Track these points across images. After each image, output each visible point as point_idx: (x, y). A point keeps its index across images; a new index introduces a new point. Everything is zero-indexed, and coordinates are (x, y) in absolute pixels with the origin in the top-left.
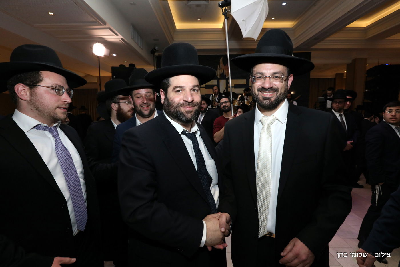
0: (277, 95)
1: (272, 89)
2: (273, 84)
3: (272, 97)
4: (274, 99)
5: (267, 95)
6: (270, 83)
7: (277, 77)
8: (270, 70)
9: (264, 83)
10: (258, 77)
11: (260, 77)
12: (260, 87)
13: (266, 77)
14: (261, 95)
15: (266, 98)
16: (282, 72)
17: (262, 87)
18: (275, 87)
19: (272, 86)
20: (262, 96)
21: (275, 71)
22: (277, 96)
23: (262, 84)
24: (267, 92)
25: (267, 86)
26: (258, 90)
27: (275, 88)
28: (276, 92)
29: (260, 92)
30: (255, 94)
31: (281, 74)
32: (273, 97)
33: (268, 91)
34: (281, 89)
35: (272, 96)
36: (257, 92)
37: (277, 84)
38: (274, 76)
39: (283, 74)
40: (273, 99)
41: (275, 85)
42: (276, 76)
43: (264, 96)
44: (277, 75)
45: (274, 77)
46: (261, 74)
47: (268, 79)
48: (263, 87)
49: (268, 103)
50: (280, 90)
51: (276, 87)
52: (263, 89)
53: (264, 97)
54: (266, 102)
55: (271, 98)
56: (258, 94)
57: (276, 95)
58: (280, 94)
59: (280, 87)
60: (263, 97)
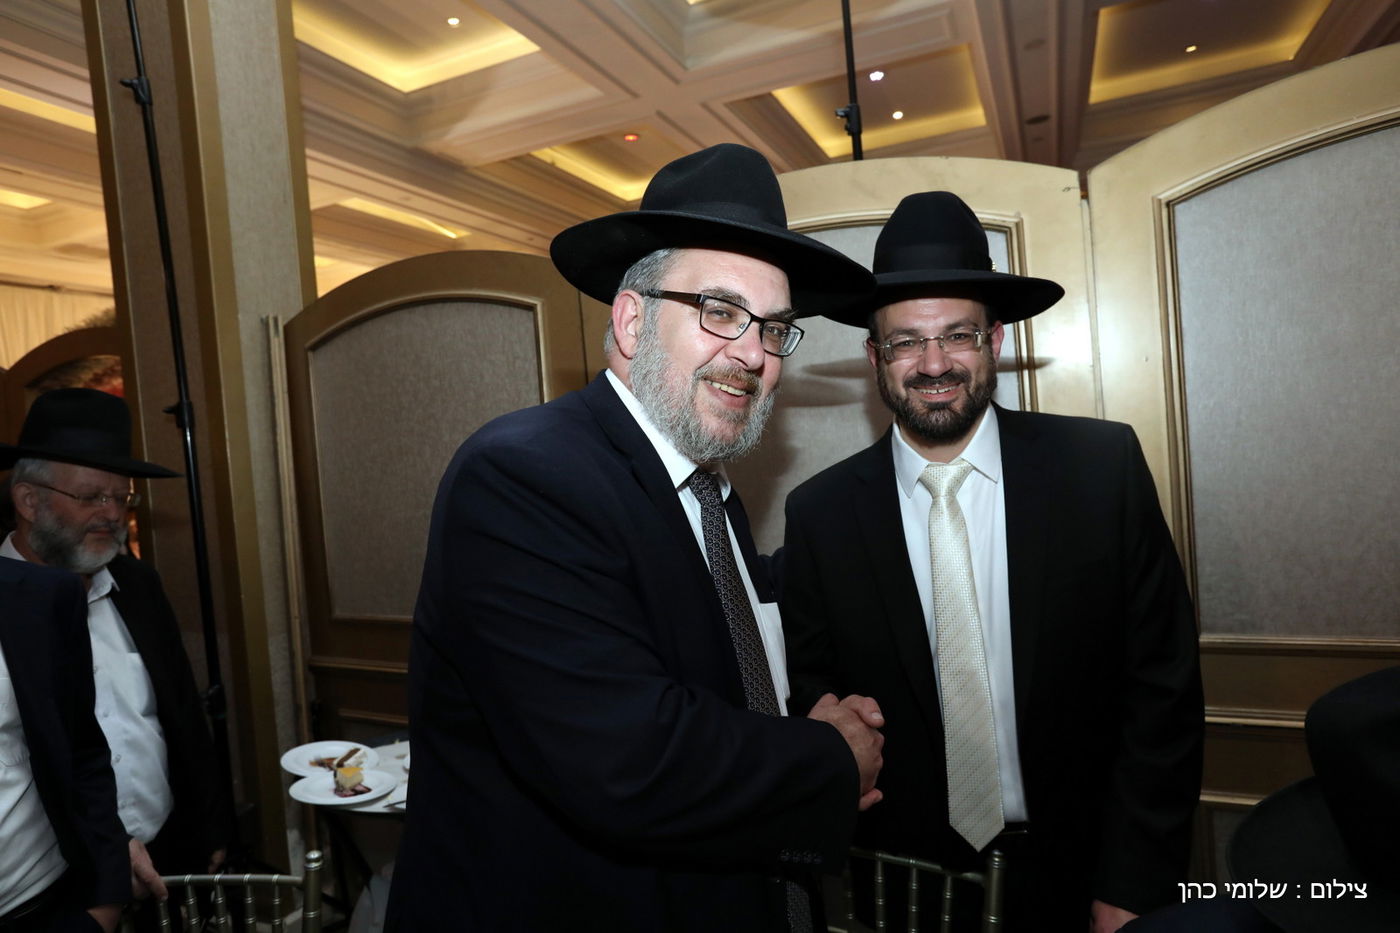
0: (967, 391)
2: (951, 360)
4: (961, 406)
5: (938, 394)
6: (943, 358)
8: (935, 317)
10: (899, 344)
11: (905, 343)
12: (913, 373)
13: (927, 340)
14: (918, 400)
16: (971, 319)
17: (919, 373)
18: (957, 367)
19: (949, 367)
20: (921, 401)
21: (952, 320)
22: (969, 395)
23: (918, 364)
24: (937, 385)
25: (935, 367)
26: (908, 384)
27: (958, 372)
28: (962, 385)
29: (912, 389)
30: (898, 397)
31: (972, 327)
32: (957, 398)
33: (940, 383)
36: (903, 392)
38: (952, 334)
39: (976, 325)
40: (958, 406)
41: (958, 362)
47: (933, 344)
48: (921, 370)
49: (945, 419)
50: (973, 376)
51: (961, 366)
52: (922, 379)
53: (930, 404)
56: (908, 395)
58: (978, 388)
59: (972, 366)
60: (925, 402)
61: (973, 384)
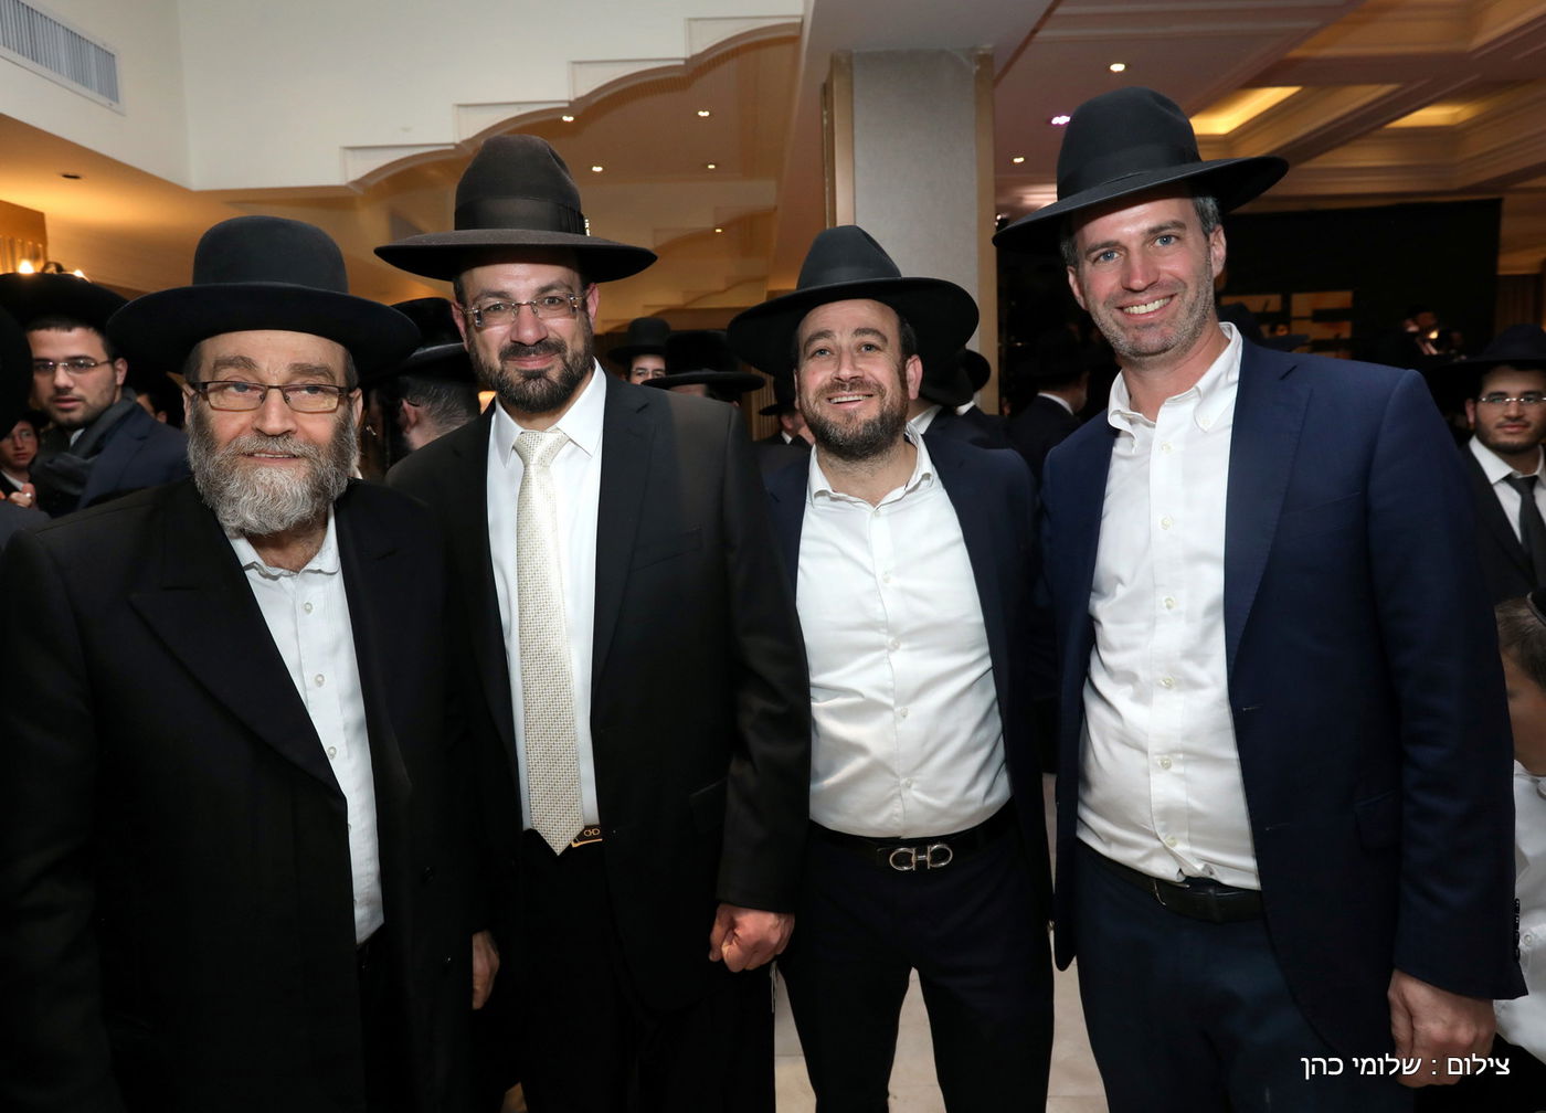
1: (547, 346)
3: (549, 369)
7: (552, 300)
9: (517, 328)
15: (533, 372)
34: (573, 339)
35: (549, 365)
37: (559, 325)
42: (550, 298)
43: (524, 368)
44: (554, 293)
45: (542, 302)
46: (500, 295)
54: (535, 388)
55: (546, 371)
57: (560, 361)
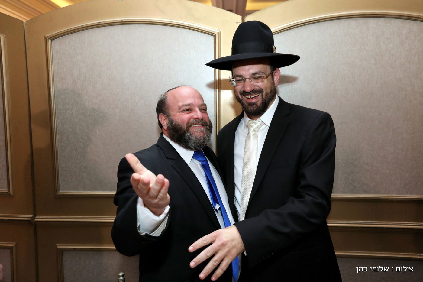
0: (262, 96)
2: (255, 86)
5: (252, 99)
6: (252, 85)
8: (248, 70)
10: (237, 81)
11: (239, 80)
13: (245, 79)
14: (245, 101)
16: (262, 71)
17: (243, 91)
18: (257, 88)
19: (253, 88)
22: (263, 98)
23: (242, 88)
25: (248, 89)
26: (242, 94)
28: (260, 94)
29: (243, 96)
31: (262, 74)
32: (259, 100)
33: (251, 94)
38: (254, 76)
39: (264, 73)
40: (259, 103)
41: (257, 86)
47: (248, 80)
49: (254, 109)
50: (264, 91)
51: (259, 88)
53: (249, 103)
56: (242, 98)
58: (266, 95)
59: (263, 87)
60: (247, 102)
61: (264, 94)
